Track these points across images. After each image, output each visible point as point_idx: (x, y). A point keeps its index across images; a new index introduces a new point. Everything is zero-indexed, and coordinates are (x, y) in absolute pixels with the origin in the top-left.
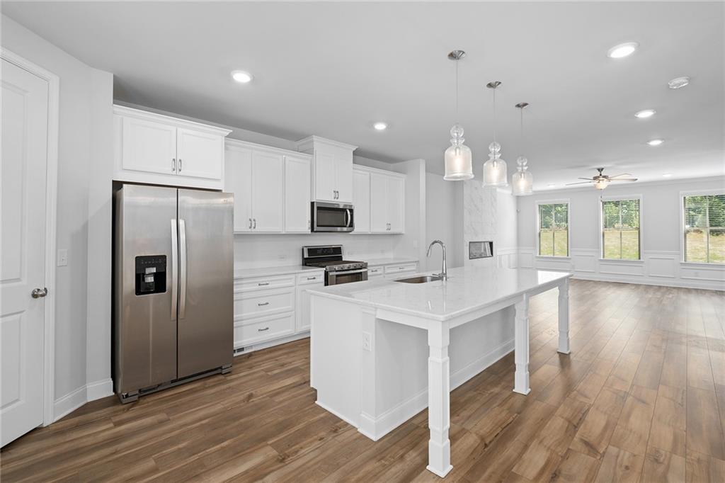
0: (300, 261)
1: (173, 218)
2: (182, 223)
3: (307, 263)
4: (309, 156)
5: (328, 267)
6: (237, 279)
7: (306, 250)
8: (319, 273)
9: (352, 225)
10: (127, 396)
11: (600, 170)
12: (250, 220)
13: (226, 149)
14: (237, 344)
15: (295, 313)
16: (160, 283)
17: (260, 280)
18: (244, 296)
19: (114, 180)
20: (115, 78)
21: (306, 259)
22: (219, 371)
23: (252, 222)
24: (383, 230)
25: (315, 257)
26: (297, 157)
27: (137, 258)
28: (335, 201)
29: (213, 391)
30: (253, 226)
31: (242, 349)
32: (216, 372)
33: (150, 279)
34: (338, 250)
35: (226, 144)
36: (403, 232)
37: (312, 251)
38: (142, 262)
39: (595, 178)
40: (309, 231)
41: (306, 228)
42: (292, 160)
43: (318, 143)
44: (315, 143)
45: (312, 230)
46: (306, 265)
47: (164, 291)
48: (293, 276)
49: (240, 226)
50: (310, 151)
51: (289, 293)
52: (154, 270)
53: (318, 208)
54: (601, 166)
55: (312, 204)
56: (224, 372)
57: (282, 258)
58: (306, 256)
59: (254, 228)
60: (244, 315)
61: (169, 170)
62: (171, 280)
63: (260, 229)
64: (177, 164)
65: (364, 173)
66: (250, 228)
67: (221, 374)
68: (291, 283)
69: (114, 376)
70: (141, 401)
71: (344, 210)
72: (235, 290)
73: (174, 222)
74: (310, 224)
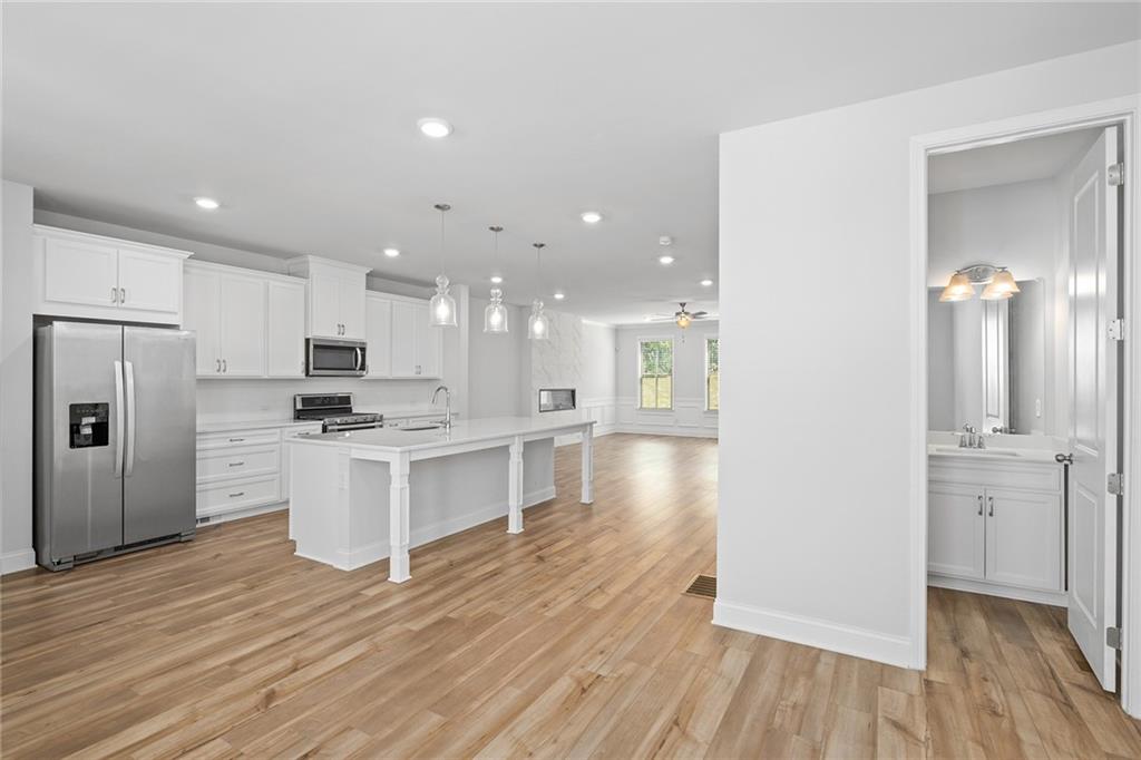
0: (291, 414)
1: (118, 360)
2: (128, 365)
3: (300, 415)
4: (303, 281)
5: (326, 420)
6: (200, 433)
7: (298, 399)
8: (315, 426)
9: (363, 368)
10: (59, 563)
11: (683, 305)
12: (218, 361)
13: (185, 272)
14: (200, 512)
15: (281, 477)
16: (100, 436)
17: (233, 435)
18: (210, 454)
19: (35, 313)
20: (35, 191)
21: (299, 411)
22: (177, 539)
23: (221, 364)
24: (411, 374)
25: (311, 408)
26: (284, 282)
27: (71, 406)
28: (341, 337)
29: (170, 555)
30: (222, 368)
31: (206, 519)
32: (172, 540)
33: (88, 431)
34: (347, 400)
35: (184, 266)
36: (441, 377)
37: (307, 400)
38: (77, 411)
39: (678, 314)
40: (303, 375)
41: (299, 372)
42: (279, 285)
43: (315, 265)
44: (311, 265)
45: (307, 374)
46: (298, 418)
47: (106, 444)
48: (278, 430)
49: (204, 370)
50: (303, 274)
51: (272, 451)
52: (93, 420)
53: (315, 347)
54: (683, 301)
55: (307, 341)
56: (183, 539)
57: (265, 409)
58: (299, 407)
59: (224, 371)
60: (210, 477)
61: (108, 302)
62: (116, 431)
63: (232, 372)
64: (119, 294)
65: (382, 300)
66: (219, 371)
67: (180, 542)
68: (275, 439)
69: (35, 545)
70: (77, 568)
71: (353, 349)
72: (198, 447)
73: (118, 365)
74: (304, 366)
